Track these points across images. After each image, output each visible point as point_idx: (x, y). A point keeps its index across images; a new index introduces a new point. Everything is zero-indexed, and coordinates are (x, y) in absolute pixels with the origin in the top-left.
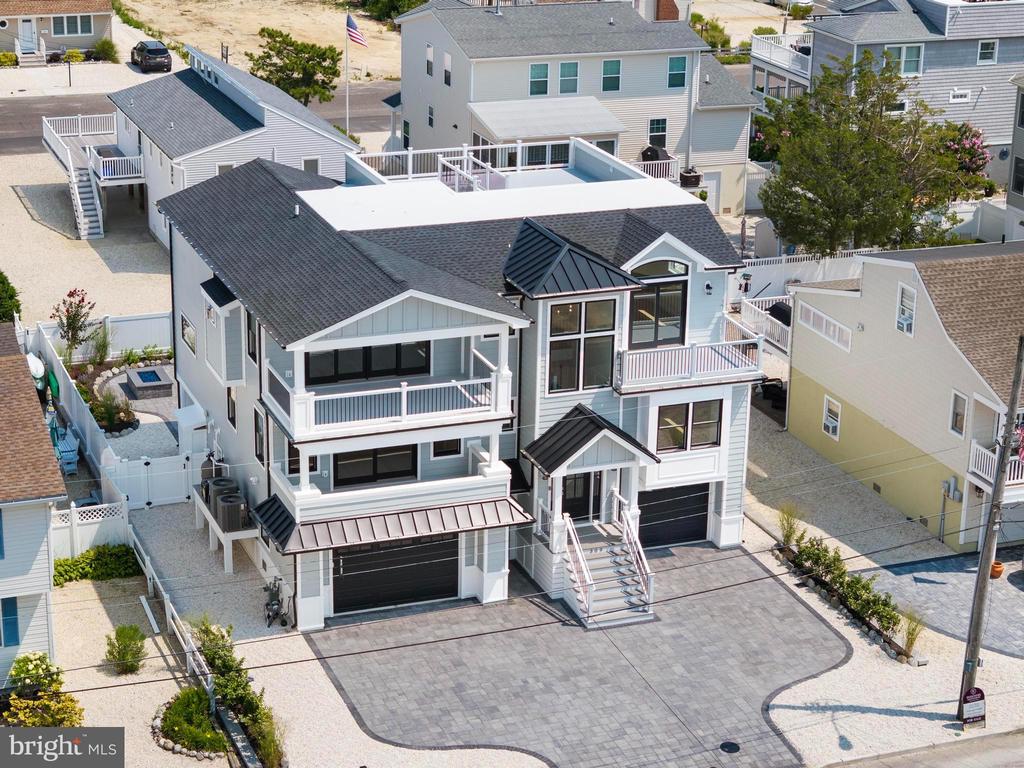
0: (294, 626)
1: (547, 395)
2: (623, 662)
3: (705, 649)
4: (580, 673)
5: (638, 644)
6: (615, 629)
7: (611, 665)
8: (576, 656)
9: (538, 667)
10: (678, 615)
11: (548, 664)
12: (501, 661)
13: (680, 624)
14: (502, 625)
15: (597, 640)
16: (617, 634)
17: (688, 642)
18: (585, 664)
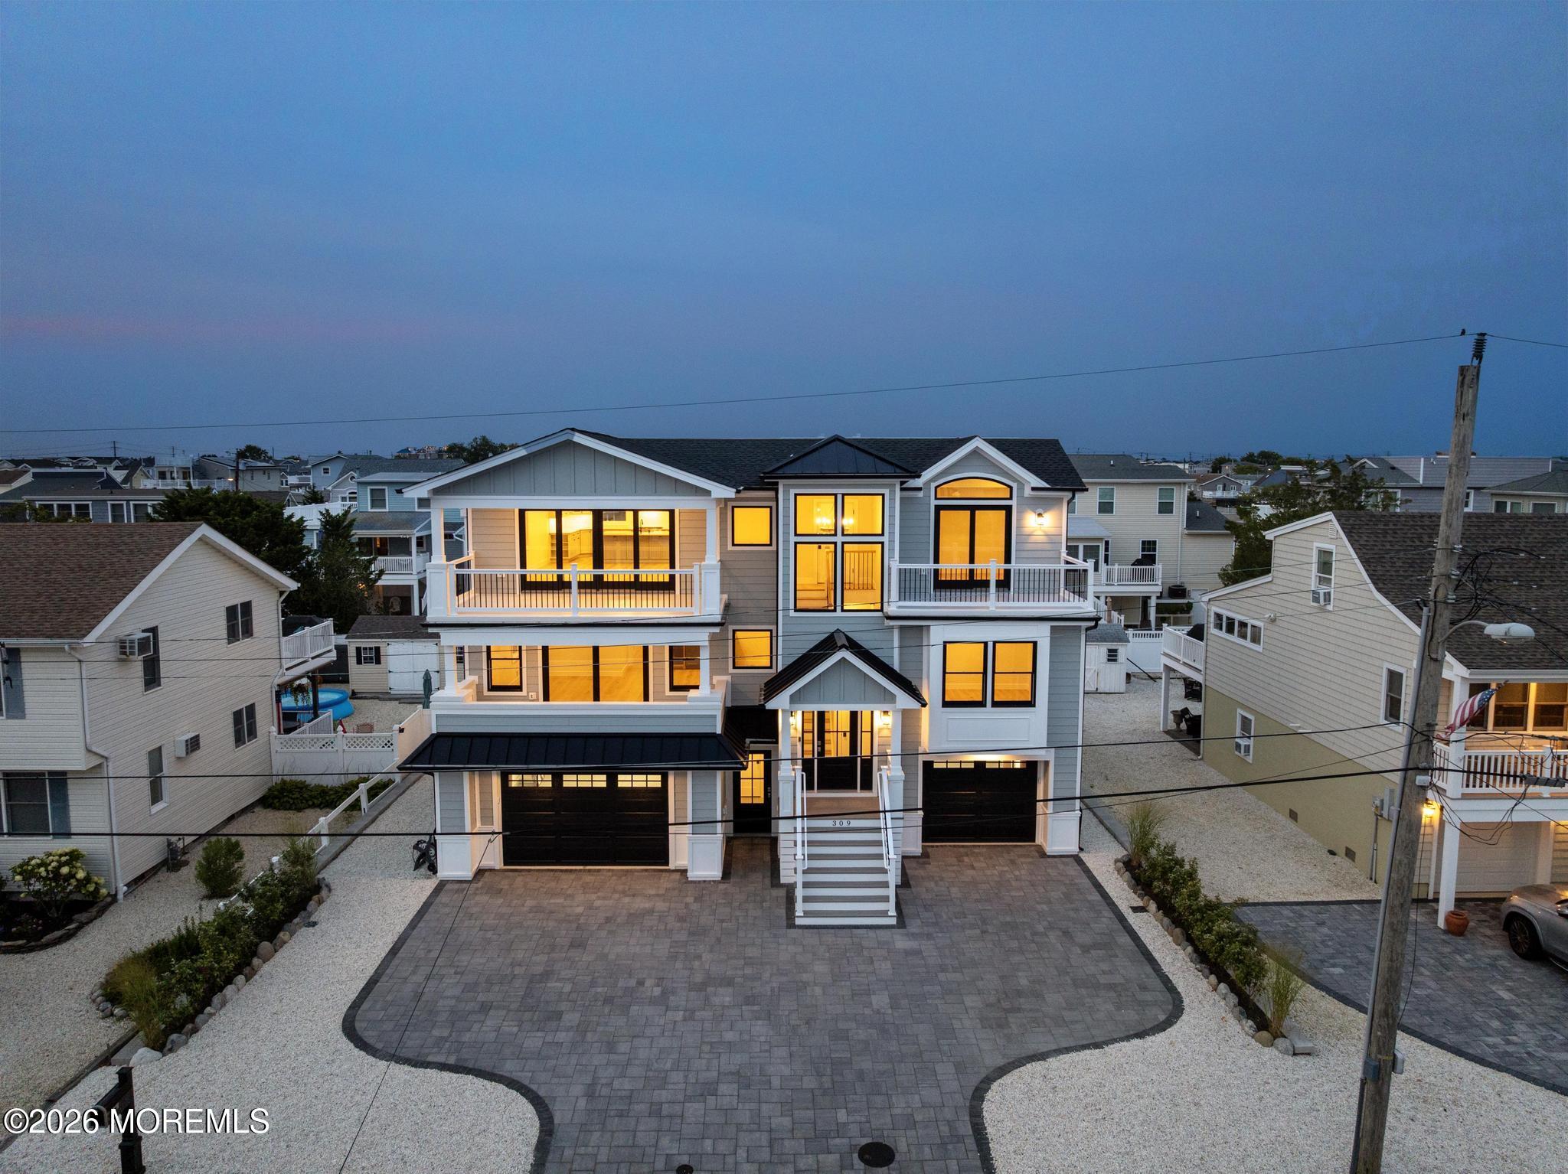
0: (436, 871)
2: (805, 977)
3: (942, 976)
4: (729, 982)
5: (848, 955)
6: (832, 931)
7: (784, 979)
8: (745, 958)
9: (679, 965)
10: (936, 924)
11: (697, 963)
12: (638, 949)
13: (929, 936)
14: (687, 905)
15: (794, 941)
16: (829, 937)
17: (923, 962)
18: (748, 971)
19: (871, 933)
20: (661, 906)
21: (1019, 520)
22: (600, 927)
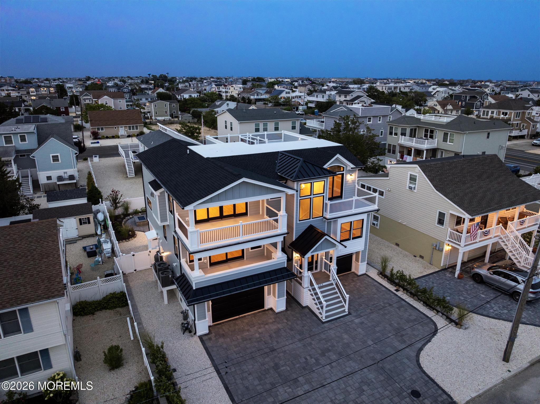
0: (195, 333)
1: (298, 222)
2: (345, 341)
3: (376, 329)
4: (329, 350)
5: (347, 329)
6: (335, 321)
7: (341, 344)
8: (323, 339)
9: (309, 348)
10: (357, 310)
11: (313, 346)
13: (360, 315)
14: (287, 323)
15: (329, 328)
16: (336, 324)
17: (367, 326)
18: (329, 344)
19: (345, 319)
20: (279, 326)
21: (346, 177)
22: (271, 340)
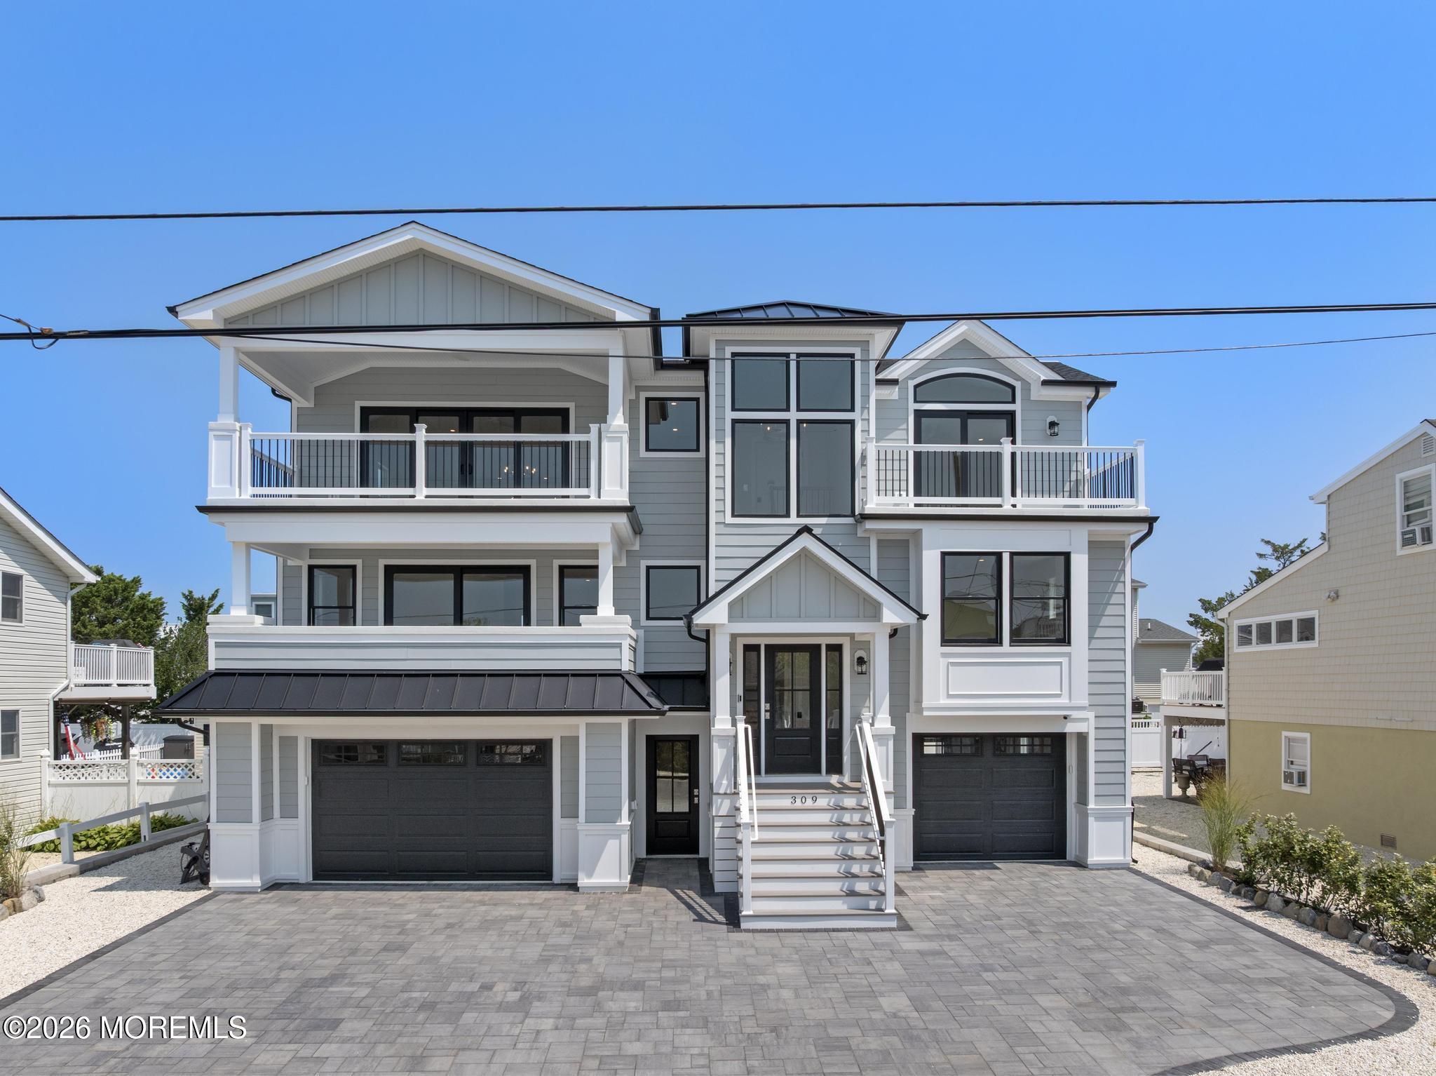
1: (729, 519)
2: (762, 979)
3: (988, 976)
4: (638, 986)
5: (829, 956)
6: (800, 934)
7: (728, 982)
8: (663, 961)
9: (553, 968)
10: (958, 926)
11: (583, 967)
12: (489, 953)
13: (950, 938)
14: (574, 913)
15: (741, 944)
16: (796, 940)
17: (952, 962)
18: (668, 974)
19: (859, 935)
20: (532, 912)
22: (435, 932)
